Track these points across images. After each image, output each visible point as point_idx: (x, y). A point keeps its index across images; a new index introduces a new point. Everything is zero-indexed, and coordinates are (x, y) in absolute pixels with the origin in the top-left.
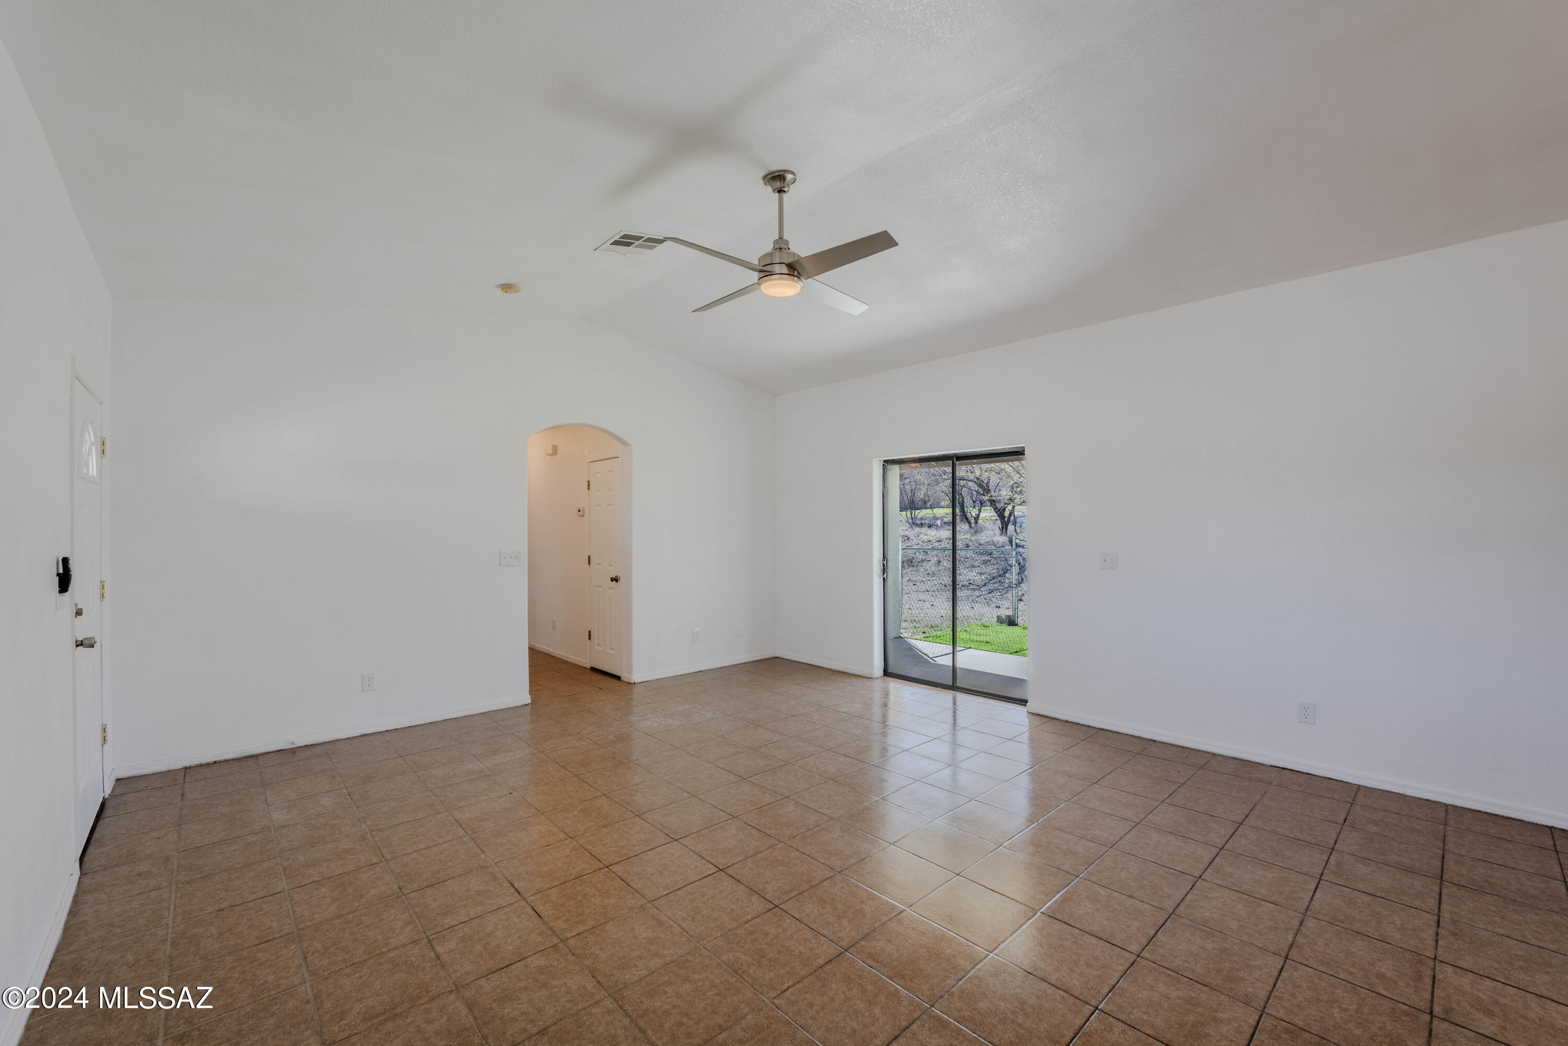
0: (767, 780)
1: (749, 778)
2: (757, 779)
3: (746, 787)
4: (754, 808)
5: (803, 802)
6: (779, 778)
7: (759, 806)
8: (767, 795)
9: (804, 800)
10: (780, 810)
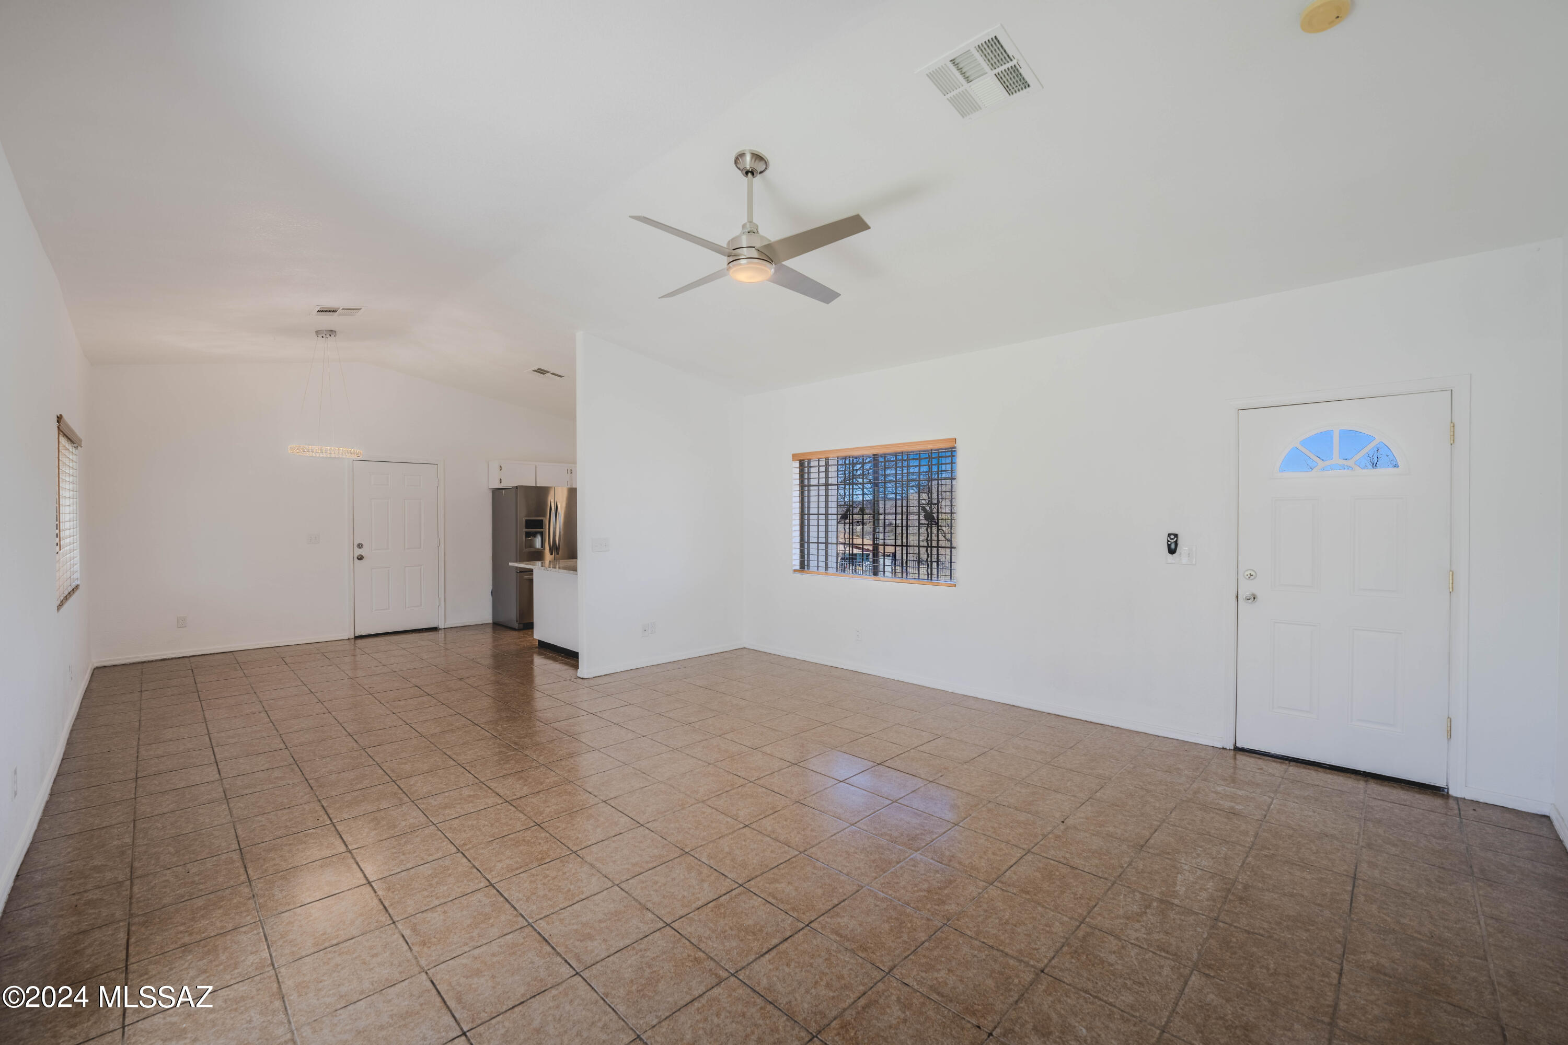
0: (772, 852)
1: (797, 855)
2: (785, 852)
3: (797, 839)
4: (781, 812)
5: (729, 819)
6: (756, 855)
7: (776, 814)
8: (770, 829)
9: (728, 822)
10: (754, 810)
